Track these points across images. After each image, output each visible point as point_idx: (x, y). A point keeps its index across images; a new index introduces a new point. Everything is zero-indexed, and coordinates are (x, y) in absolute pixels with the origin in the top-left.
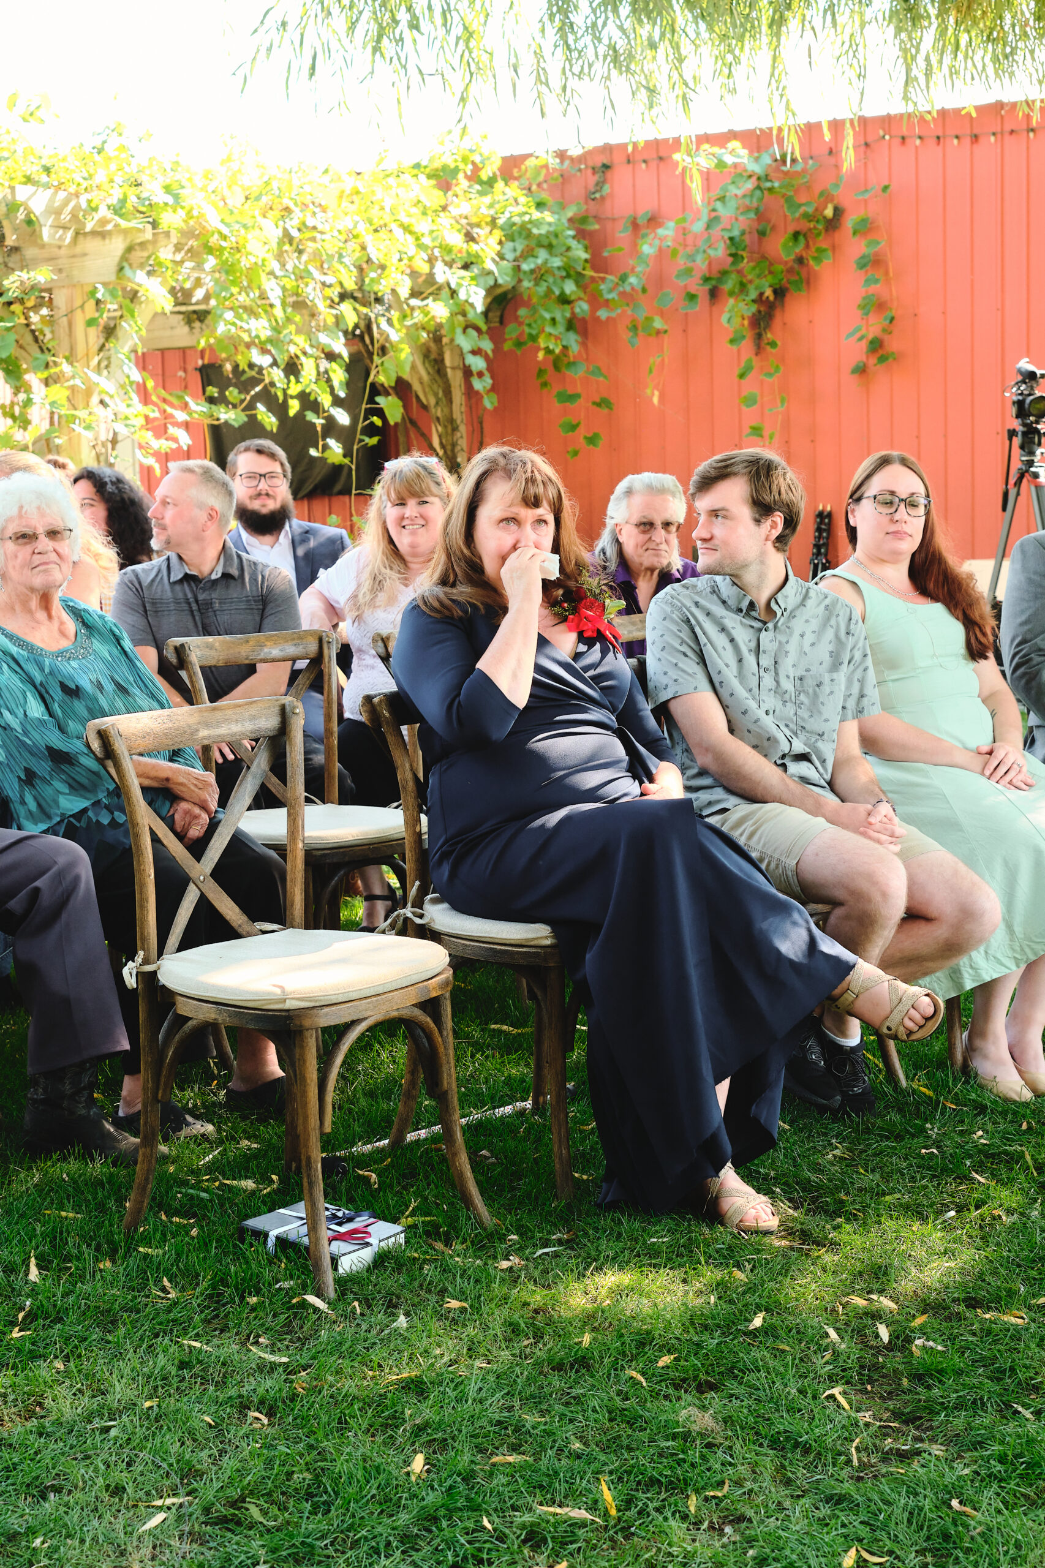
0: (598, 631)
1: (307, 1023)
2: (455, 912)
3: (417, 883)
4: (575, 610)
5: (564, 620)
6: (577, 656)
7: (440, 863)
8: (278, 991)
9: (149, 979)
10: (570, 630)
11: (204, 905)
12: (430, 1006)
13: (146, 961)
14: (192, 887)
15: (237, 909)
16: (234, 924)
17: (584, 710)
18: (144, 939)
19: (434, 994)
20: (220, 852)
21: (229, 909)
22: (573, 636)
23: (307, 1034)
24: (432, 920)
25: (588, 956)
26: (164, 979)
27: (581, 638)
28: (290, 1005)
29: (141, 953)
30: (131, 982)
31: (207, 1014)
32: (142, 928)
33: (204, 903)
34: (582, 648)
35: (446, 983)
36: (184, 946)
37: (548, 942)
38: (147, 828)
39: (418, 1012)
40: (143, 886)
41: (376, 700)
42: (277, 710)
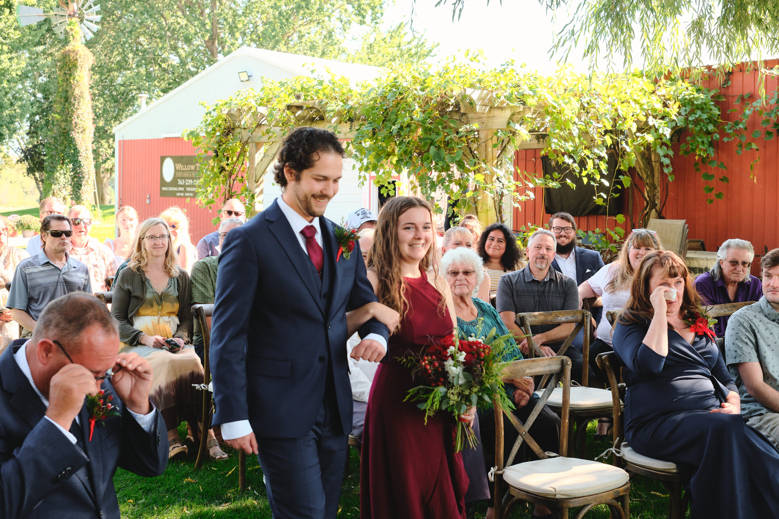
0: (705, 333)
1: (565, 505)
3: (618, 438)
4: (694, 322)
5: (690, 326)
6: (694, 343)
7: (628, 430)
8: (553, 490)
9: (499, 477)
10: (692, 331)
11: (524, 445)
12: (620, 498)
13: (498, 470)
14: (520, 437)
16: (537, 453)
18: (498, 460)
19: (621, 494)
20: (532, 422)
21: (535, 446)
22: (693, 334)
23: (565, 510)
24: (624, 455)
25: (692, 480)
26: (505, 478)
27: (697, 335)
28: (558, 496)
29: (497, 467)
30: (492, 479)
31: (523, 496)
33: (524, 444)
34: (697, 339)
35: (627, 489)
37: (675, 471)
38: (502, 414)
39: (614, 501)
42: (559, 362)
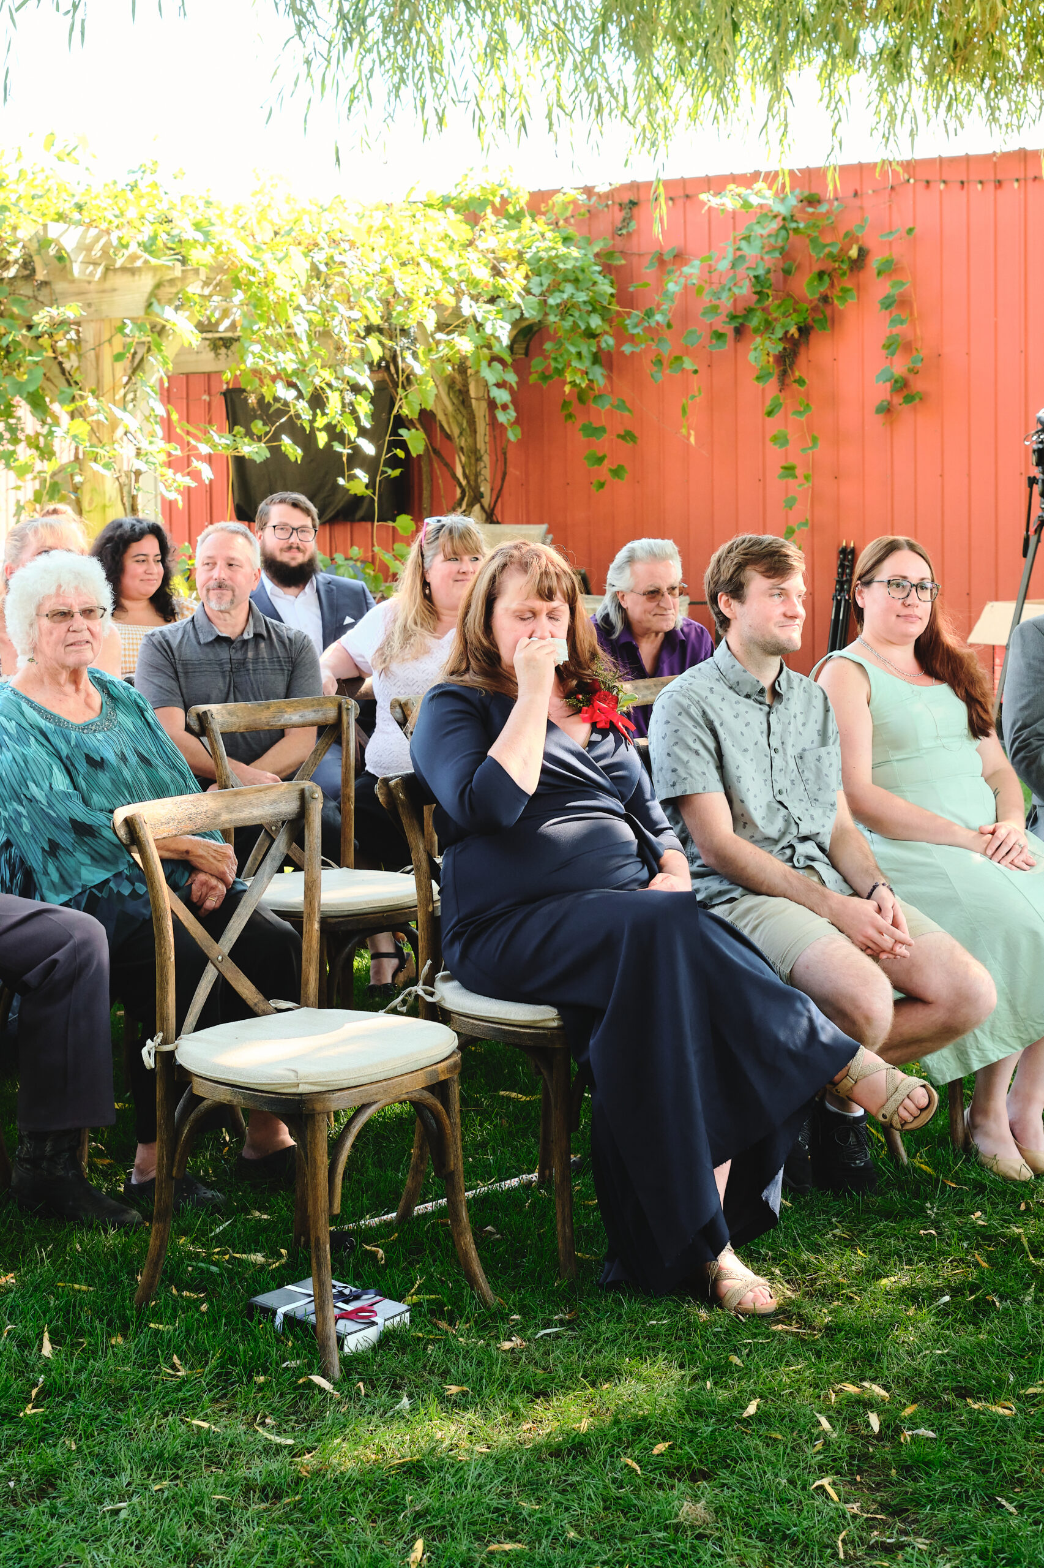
0: (611, 723)
1: (319, 1107)
2: (465, 991)
3: (429, 962)
4: (589, 702)
5: (577, 711)
6: (591, 745)
7: (452, 942)
8: (292, 1075)
9: (167, 1059)
10: (584, 720)
11: (222, 986)
12: (439, 1088)
13: (165, 1042)
14: (210, 967)
15: (253, 988)
16: (250, 1003)
17: (594, 797)
18: (164, 1020)
19: (442, 1078)
21: (245, 988)
22: (586, 727)
23: (319, 1118)
24: (443, 998)
25: (592, 1042)
26: (181, 1059)
27: (594, 729)
28: (303, 1089)
29: (160, 1035)
30: (149, 1062)
31: (223, 1095)
32: (162, 1008)
33: (221, 983)
34: (596, 737)
35: (455, 1066)
36: (200, 1025)
37: (555, 1024)
38: (169, 916)
39: (426, 1095)
40: (164, 968)
41: (392, 783)
42: (296, 794)
